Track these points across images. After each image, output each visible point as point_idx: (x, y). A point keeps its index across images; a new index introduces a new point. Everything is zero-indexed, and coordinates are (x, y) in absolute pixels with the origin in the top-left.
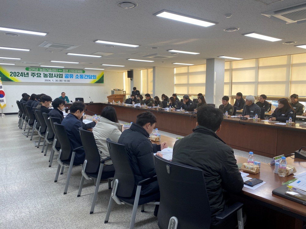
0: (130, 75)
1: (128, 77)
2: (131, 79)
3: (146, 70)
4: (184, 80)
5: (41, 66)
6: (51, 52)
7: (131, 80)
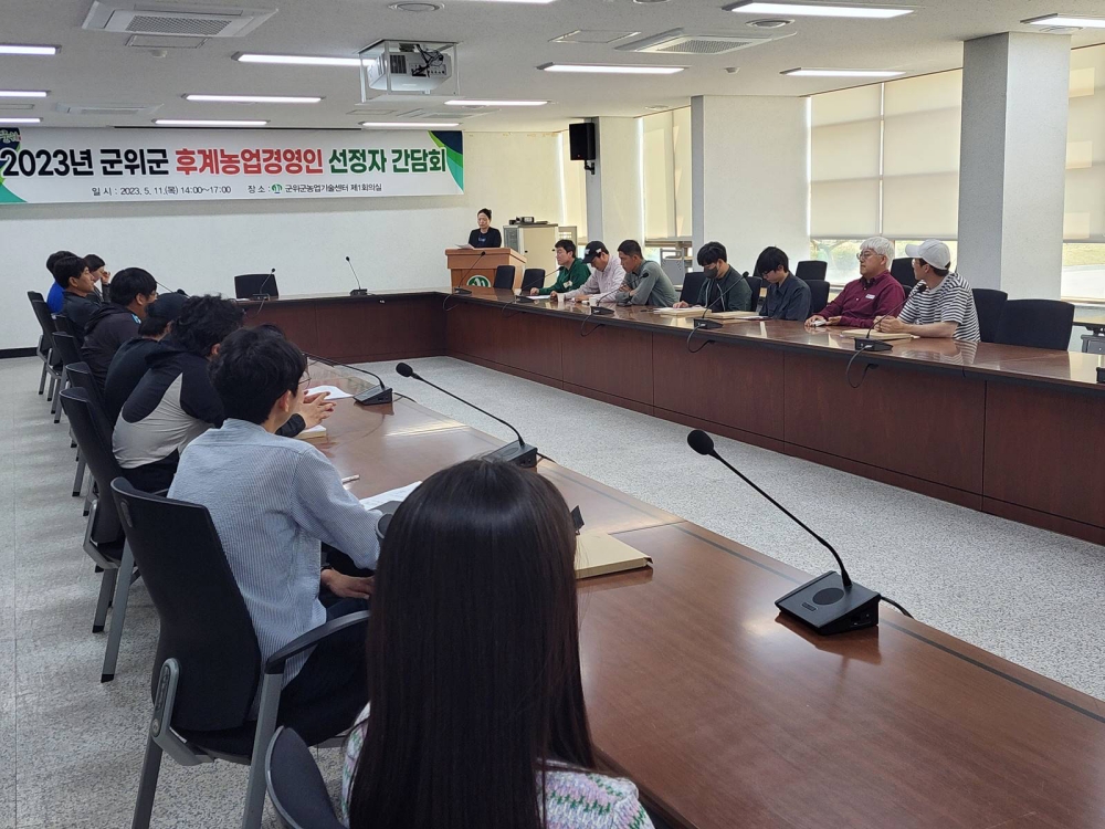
0: (584, 142)
1: (574, 157)
2: (587, 167)
3: (663, 117)
4: (855, 160)
5: (160, 122)
6: (156, 53)
7: (591, 169)
